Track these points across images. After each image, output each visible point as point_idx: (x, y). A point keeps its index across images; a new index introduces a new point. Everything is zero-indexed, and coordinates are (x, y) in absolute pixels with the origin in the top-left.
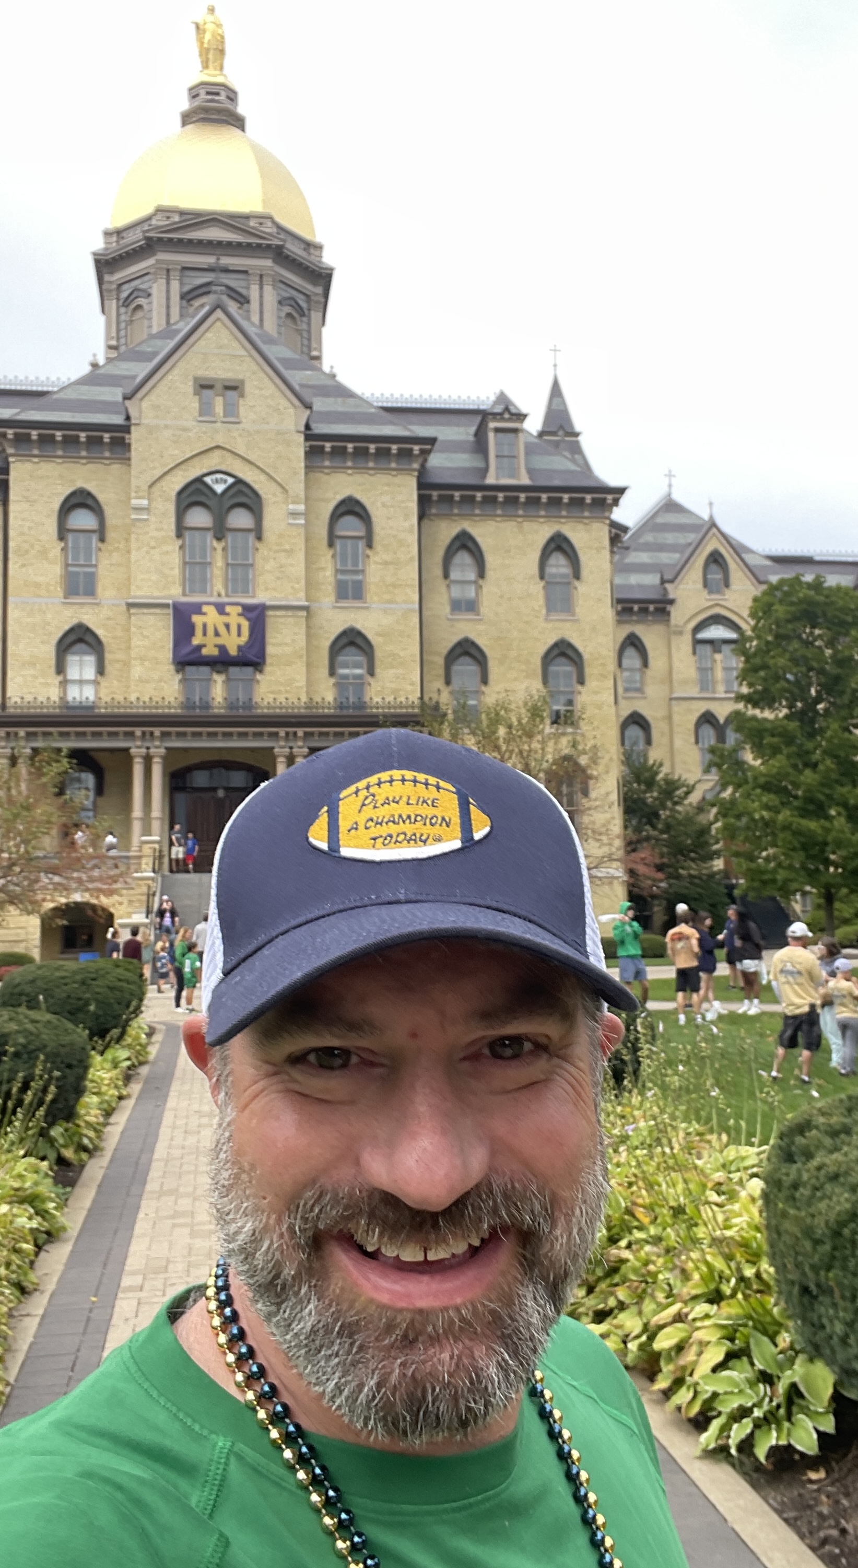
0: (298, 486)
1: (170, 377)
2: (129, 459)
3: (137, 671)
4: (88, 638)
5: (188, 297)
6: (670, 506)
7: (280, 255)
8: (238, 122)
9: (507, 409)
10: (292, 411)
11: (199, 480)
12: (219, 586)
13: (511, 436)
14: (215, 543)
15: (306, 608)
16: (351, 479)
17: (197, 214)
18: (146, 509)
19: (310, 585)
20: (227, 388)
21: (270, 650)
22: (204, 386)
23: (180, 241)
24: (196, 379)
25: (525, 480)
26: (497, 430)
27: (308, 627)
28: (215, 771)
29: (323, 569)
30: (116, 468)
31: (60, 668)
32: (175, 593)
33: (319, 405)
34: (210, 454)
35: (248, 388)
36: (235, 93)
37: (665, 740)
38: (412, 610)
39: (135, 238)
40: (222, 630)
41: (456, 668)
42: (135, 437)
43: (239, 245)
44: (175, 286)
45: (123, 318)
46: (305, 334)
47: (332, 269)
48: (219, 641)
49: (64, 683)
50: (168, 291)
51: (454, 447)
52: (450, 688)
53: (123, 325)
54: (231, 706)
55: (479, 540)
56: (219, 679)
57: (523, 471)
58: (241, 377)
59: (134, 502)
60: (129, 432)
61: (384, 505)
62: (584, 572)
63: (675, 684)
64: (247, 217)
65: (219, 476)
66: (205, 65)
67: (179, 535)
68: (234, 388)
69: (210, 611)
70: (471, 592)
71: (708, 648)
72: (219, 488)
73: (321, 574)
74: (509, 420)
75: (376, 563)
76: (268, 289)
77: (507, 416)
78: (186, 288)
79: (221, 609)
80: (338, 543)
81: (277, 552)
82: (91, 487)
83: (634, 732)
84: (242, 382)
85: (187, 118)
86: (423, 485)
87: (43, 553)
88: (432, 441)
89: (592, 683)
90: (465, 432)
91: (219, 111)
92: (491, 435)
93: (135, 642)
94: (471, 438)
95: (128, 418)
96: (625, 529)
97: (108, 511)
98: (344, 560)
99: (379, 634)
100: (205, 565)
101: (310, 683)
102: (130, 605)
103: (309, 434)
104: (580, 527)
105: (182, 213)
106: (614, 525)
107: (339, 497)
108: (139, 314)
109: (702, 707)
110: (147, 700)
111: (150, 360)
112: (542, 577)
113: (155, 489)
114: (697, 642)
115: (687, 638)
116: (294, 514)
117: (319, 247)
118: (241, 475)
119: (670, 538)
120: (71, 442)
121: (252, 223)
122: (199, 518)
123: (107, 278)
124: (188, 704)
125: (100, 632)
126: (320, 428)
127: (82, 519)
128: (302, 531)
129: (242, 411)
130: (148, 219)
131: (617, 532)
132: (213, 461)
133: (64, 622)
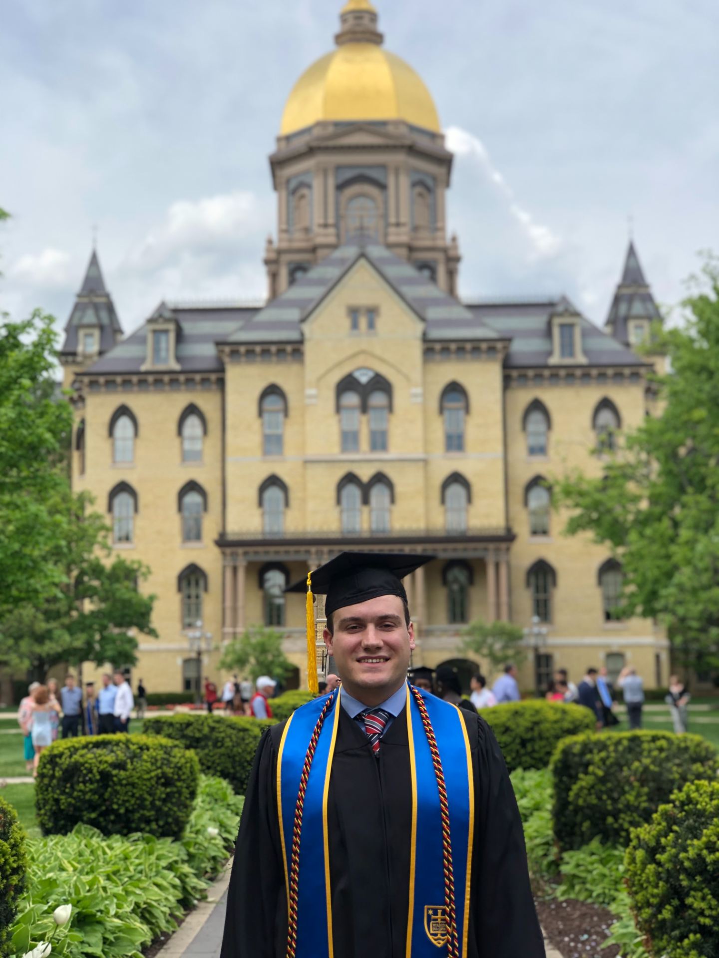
0: (417, 375)
2: (304, 362)
3: (311, 505)
4: (278, 483)
5: (341, 187)
8: (378, 39)
9: (567, 307)
10: (413, 325)
11: (350, 375)
12: (364, 446)
13: (570, 327)
14: (361, 417)
15: (425, 462)
16: (454, 367)
17: (349, 124)
18: (316, 396)
19: (427, 442)
20: (369, 311)
21: (399, 489)
22: (354, 312)
24: (348, 307)
25: (581, 359)
26: (561, 325)
27: (425, 474)
29: (435, 431)
30: (295, 368)
31: (260, 504)
32: (335, 452)
33: (432, 313)
34: (358, 356)
35: (382, 311)
36: (376, 15)
38: (499, 457)
39: (299, 144)
41: (532, 494)
42: (307, 347)
43: (381, 146)
44: (331, 183)
45: (291, 204)
46: (432, 206)
47: (453, 154)
49: (263, 513)
50: (326, 184)
51: (530, 334)
52: (527, 509)
53: (291, 210)
54: (374, 531)
55: (547, 404)
56: (365, 510)
57: (581, 354)
58: (377, 303)
59: (308, 392)
60: (303, 345)
61: (477, 385)
62: (625, 425)
64: (384, 123)
65: (364, 371)
67: (338, 412)
68: (372, 312)
70: (541, 441)
72: (364, 380)
73: (434, 434)
74: (569, 317)
75: (472, 425)
76: (403, 177)
77: (567, 313)
78: (339, 181)
80: (446, 413)
81: (404, 420)
82: (279, 382)
84: (378, 307)
85: (340, 39)
86: (507, 366)
87: (248, 427)
88: (510, 339)
90: (540, 323)
91: (364, 32)
92: (556, 328)
93: (310, 486)
94: (543, 328)
95: (302, 335)
97: (289, 397)
98: (450, 425)
99: (474, 475)
100: (355, 432)
101: (427, 513)
102: (306, 462)
103: (425, 339)
104: (622, 391)
105: (337, 124)
107: (447, 381)
108: (303, 201)
110: (318, 528)
112: (594, 427)
113: (321, 383)
116: (415, 395)
117: (442, 136)
118: (378, 370)
120: (266, 353)
121: (389, 127)
122: (351, 399)
123: (279, 173)
125: (286, 479)
126: (434, 334)
127: (273, 403)
128: (421, 407)
129: (379, 325)
130: (311, 129)
132: (360, 361)
133: (262, 472)
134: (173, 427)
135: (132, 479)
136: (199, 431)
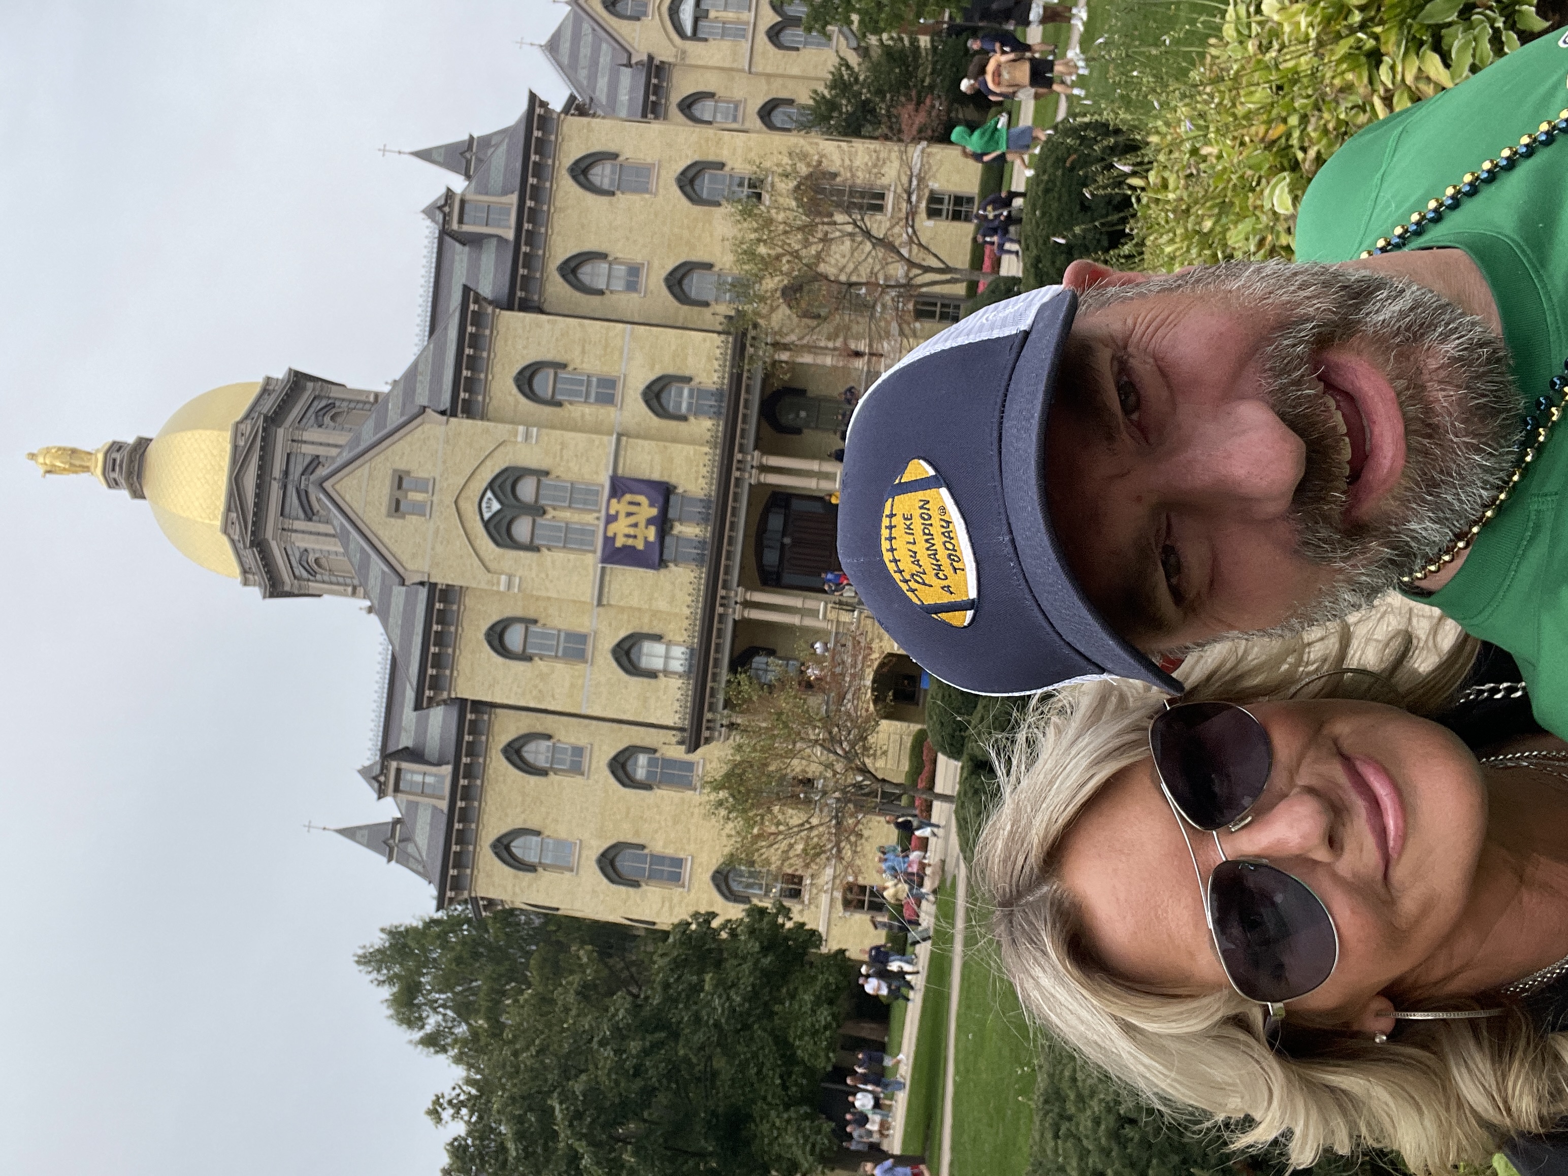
0: (500, 430)
1: (386, 540)
2: (461, 587)
3: (662, 605)
4: (626, 646)
5: (309, 514)
6: (552, 47)
7: (273, 420)
8: (143, 444)
9: (440, 208)
10: (427, 427)
11: (486, 524)
12: (589, 518)
13: (467, 207)
14: (548, 516)
15: (620, 436)
16: (497, 376)
17: (230, 496)
18: (510, 577)
19: (597, 430)
20: (400, 487)
21: (656, 476)
22: (396, 508)
23: (255, 514)
24: (389, 515)
25: (514, 198)
26: (461, 221)
27: (638, 436)
28: (765, 542)
29: (583, 416)
30: (469, 601)
31: (652, 674)
32: (591, 561)
33: (422, 399)
34: (462, 511)
35: (402, 466)
36: (114, 443)
37: (790, 84)
38: (632, 332)
39: (251, 557)
40: (632, 520)
41: (693, 295)
42: (441, 579)
43: (261, 458)
44: (299, 525)
45: (326, 578)
46: (352, 405)
47: (290, 370)
48: (642, 524)
49: (666, 673)
50: (303, 532)
51: (474, 267)
52: (713, 303)
53: (334, 579)
54: (706, 520)
55: (568, 255)
56: (679, 529)
57: (504, 199)
58: (390, 472)
59: (502, 588)
60: (436, 584)
61: (525, 348)
62: (612, 148)
63: (735, 65)
64: (235, 447)
65: (484, 505)
66: (86, 469)
67: (537, 549)
68: (400, 480)
69: (613, 528)
70: (620, 270)
71: (701, 23)
72: (496, 506)
73: (587, 417)
74: (451, 207)
75: (582, 362)
76: (306, 436)
77: (447, 209)
78: (301, 514)
79: (611, 519)
80: (559, 397)
81: (562, 457)
82: (485, 626)
83: (778, 117)
84: (395, 471)
85: (138, 494)
86: (509, 305)
87: (543, 677)
88: (466, 289)
89: (724, 155)
90: (460, 254)
91: (131, 461)
92: (466, 228)
93: (635, 602)
94: (467, 249)
95: (422, 584)
96: (572, 98)
97: (508, 613)
98: (577, 394)
99: (652, 368)
100: (568, 528)
101: (692, 442)
102: (600, 604)
103: (450, 412)
104: (565, 147)
105: (229, 509)
106: (566, 110)
107: (515, 390)
108: (323, 561)
109: (762, 39)
110: (690, 598)
111: (369, 556)
112: (613, 194)
113: (492, 566)
114: (695, 36)
115: (690, 45)
116: (527, 436)
117: (268, 380)
118: (485, 485)
119: (585, 51)
120: (441, 639)
121: (242, 443)
122: (522, 528)
123: (287, 588)
124: (699, 560)
125: (622, 634)
126: (445, 401)
127: (514, 638)
128: (544, 431)
129: (424, 475)
130: (233, 541)
131: (576, 108)
132: (469, 508)
133: (607, 665)
134: (533, 780)
135: (597, 847)
136: (544, 744)
